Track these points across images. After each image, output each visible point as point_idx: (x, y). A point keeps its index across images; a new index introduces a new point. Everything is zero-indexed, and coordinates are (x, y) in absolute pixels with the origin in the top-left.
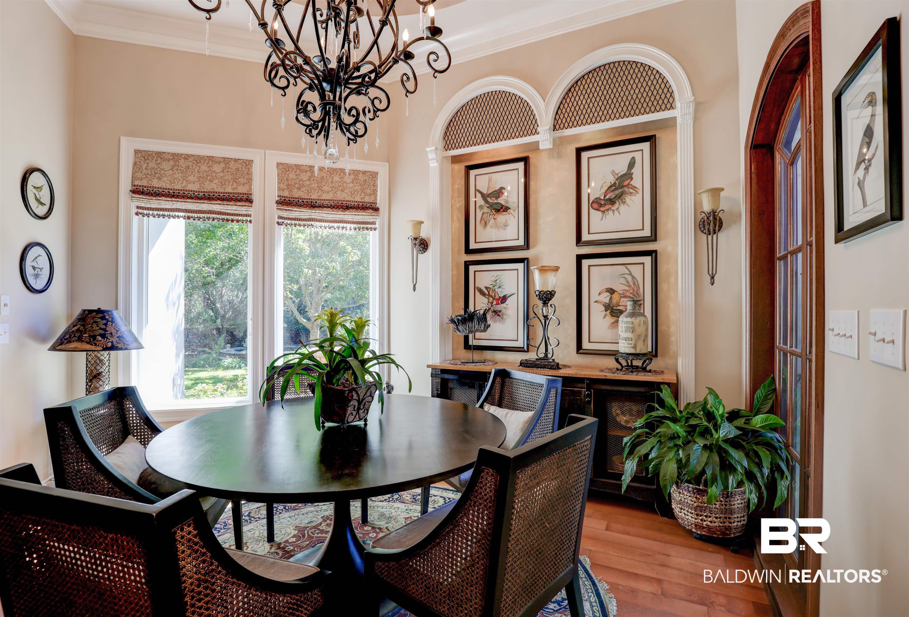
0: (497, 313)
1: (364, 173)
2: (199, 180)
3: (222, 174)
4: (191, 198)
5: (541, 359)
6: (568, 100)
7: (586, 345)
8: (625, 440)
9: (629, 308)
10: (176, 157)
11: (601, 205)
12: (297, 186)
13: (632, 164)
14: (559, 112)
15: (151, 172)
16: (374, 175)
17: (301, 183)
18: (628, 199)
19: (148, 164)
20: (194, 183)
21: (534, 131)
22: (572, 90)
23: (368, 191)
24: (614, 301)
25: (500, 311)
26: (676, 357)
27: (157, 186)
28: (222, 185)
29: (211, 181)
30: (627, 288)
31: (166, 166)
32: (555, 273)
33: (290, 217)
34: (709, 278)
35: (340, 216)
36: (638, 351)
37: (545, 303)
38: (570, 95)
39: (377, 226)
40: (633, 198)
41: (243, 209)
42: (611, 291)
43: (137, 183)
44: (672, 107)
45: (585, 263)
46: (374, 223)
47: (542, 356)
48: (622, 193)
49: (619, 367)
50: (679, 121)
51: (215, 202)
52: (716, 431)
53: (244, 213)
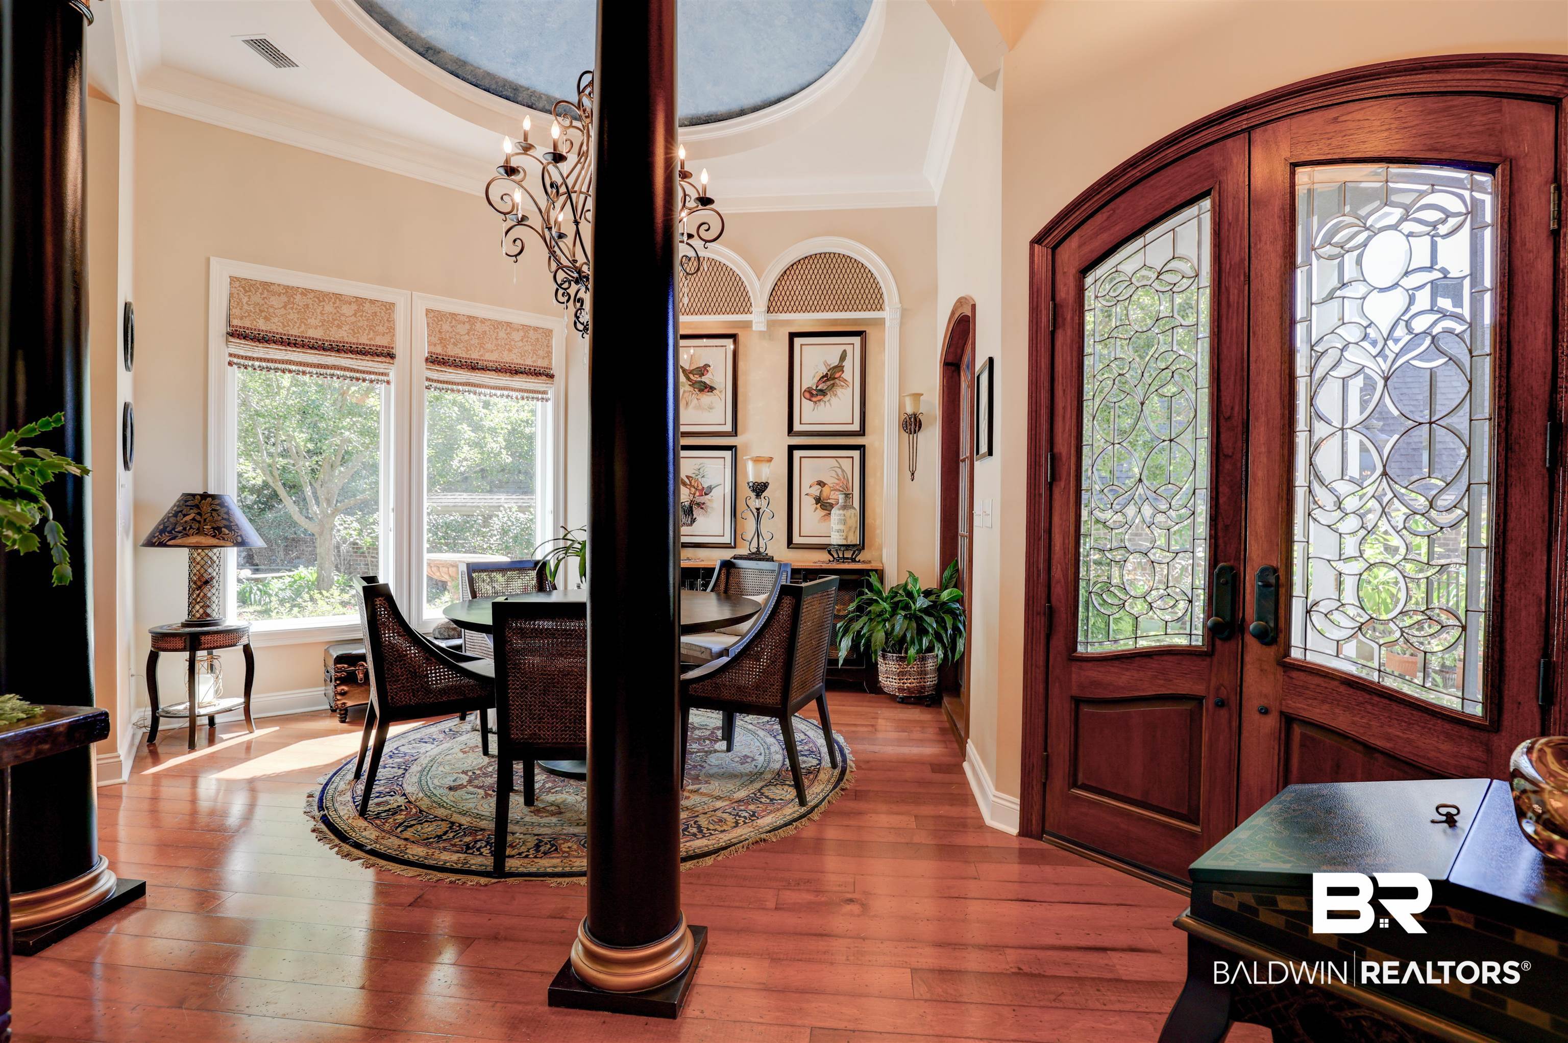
0: (700, 505)
1: (536, 329)
2: (323, 325)
3: (353, 319)
4: (313, 348)
5: (753, 553)
6: (783, 283)
7: (797, 539)
8: (839, 625)
9: (840, 501)
10: (289, 291)
11: (812, 395)
12: (452, 340)
13: (843, 357)
14: (774, 294)
15: (255, 308)
16: (548, 333)
17: (458, 337)
18: (839, 391)
19: (249, 297)
20: (316, 328)
21: (746, 310)
22: (788, 272)
23: (541, 353)
24: (825, 494)
25: (704, 504)
26: (880, 549)
27: (264, 329)
28: (355, 333)
29: (339, 327)
30: (837, 481)
31: (275, 302)
32: (768, 464)
33: (441, 379)
34: (910, 474)
35: (507, 382)
36: (849, 543)
37: (758, 496)
38: (786, 277)
39: (549, 396)
40: (843, 390)
41: (382, 366)
42: (821, 484)
43: (235, 322)
44: (881, 309)
45: (797, 454)
46: (545, 392)
47: (754, 550)
48: (833, 385)
49: (832, 559)
50: (887, 324)
51: (346, 356)
52: (914, 604)
53: (381, 371)
